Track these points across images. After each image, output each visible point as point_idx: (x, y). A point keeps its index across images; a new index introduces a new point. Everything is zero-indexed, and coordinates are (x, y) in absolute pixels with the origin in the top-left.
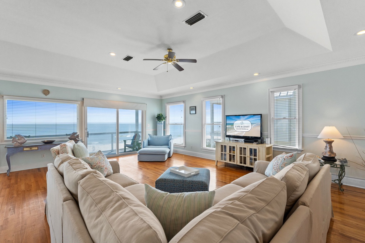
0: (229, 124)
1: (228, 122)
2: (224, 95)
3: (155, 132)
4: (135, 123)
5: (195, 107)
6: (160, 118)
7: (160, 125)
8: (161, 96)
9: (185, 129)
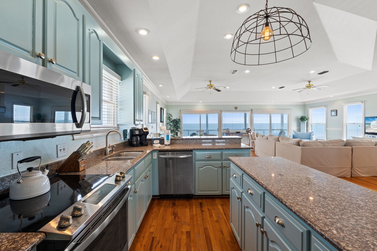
0: (367, 124)
1: (367, 122)
2: (365, 101)
3: (299, 130)
4: (280, 123)
5: (336, 110)
6: (303, 119)
7: (303, 125)
8: (304, 102)
9: (327, 128)
